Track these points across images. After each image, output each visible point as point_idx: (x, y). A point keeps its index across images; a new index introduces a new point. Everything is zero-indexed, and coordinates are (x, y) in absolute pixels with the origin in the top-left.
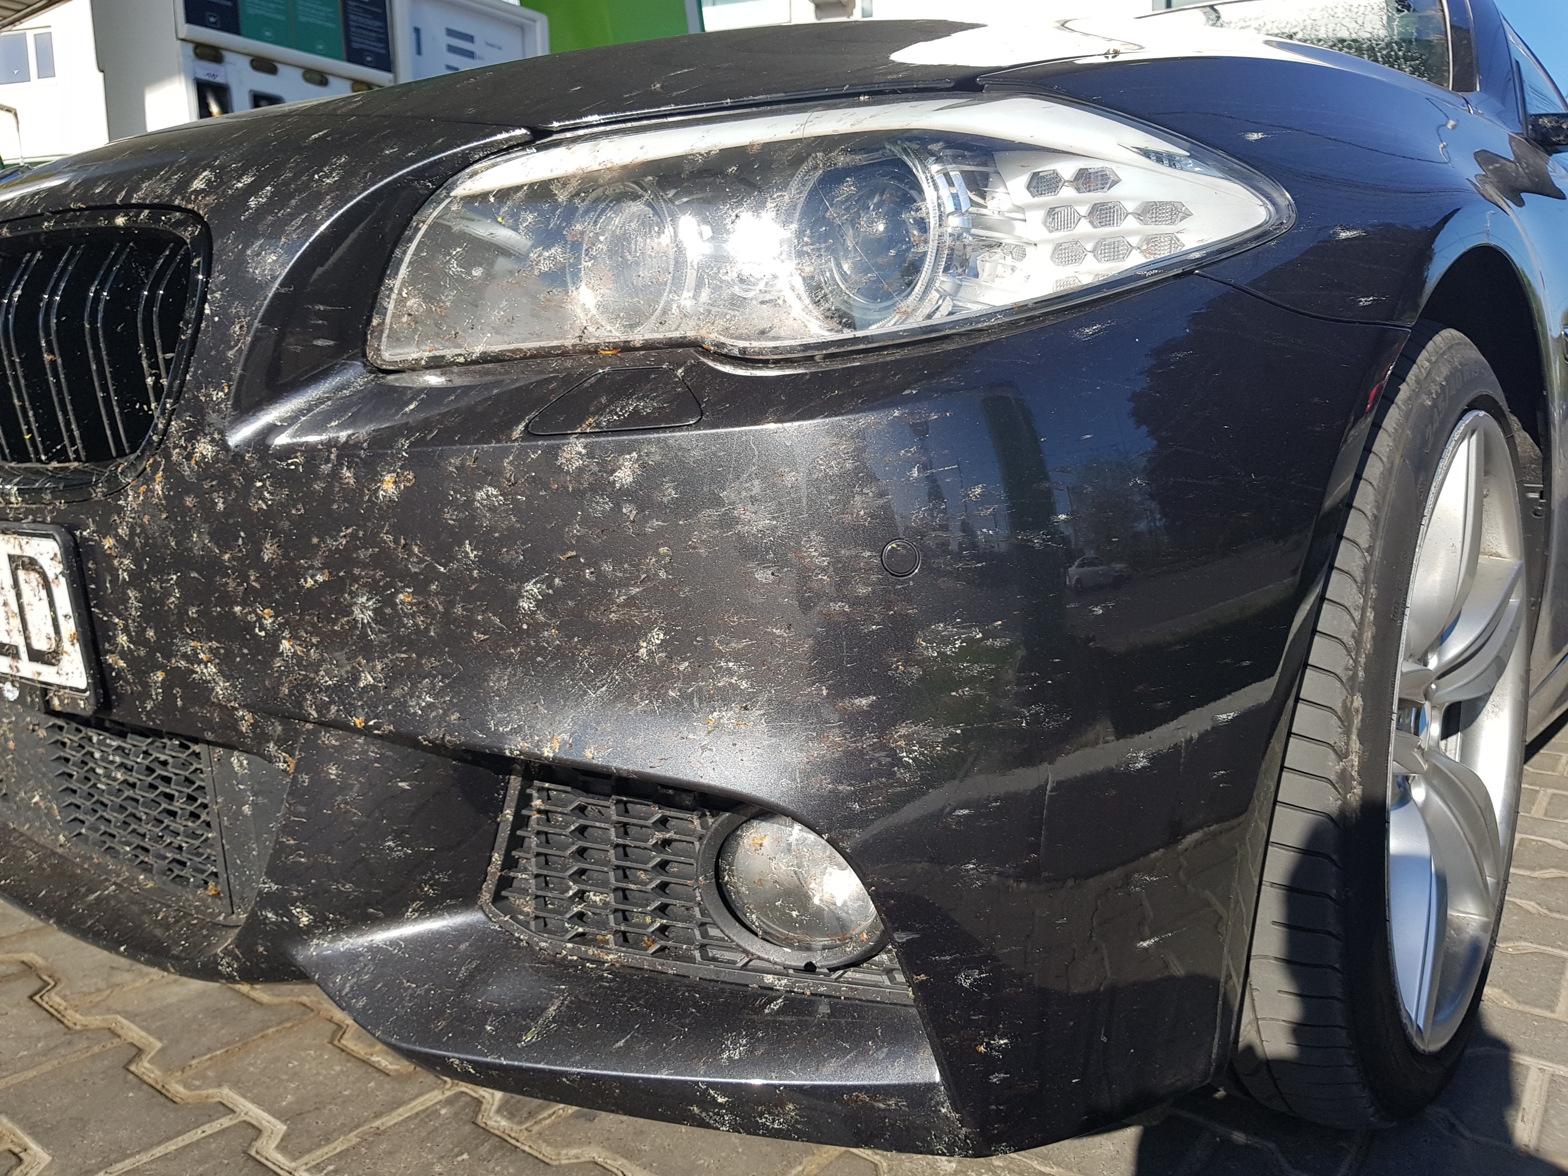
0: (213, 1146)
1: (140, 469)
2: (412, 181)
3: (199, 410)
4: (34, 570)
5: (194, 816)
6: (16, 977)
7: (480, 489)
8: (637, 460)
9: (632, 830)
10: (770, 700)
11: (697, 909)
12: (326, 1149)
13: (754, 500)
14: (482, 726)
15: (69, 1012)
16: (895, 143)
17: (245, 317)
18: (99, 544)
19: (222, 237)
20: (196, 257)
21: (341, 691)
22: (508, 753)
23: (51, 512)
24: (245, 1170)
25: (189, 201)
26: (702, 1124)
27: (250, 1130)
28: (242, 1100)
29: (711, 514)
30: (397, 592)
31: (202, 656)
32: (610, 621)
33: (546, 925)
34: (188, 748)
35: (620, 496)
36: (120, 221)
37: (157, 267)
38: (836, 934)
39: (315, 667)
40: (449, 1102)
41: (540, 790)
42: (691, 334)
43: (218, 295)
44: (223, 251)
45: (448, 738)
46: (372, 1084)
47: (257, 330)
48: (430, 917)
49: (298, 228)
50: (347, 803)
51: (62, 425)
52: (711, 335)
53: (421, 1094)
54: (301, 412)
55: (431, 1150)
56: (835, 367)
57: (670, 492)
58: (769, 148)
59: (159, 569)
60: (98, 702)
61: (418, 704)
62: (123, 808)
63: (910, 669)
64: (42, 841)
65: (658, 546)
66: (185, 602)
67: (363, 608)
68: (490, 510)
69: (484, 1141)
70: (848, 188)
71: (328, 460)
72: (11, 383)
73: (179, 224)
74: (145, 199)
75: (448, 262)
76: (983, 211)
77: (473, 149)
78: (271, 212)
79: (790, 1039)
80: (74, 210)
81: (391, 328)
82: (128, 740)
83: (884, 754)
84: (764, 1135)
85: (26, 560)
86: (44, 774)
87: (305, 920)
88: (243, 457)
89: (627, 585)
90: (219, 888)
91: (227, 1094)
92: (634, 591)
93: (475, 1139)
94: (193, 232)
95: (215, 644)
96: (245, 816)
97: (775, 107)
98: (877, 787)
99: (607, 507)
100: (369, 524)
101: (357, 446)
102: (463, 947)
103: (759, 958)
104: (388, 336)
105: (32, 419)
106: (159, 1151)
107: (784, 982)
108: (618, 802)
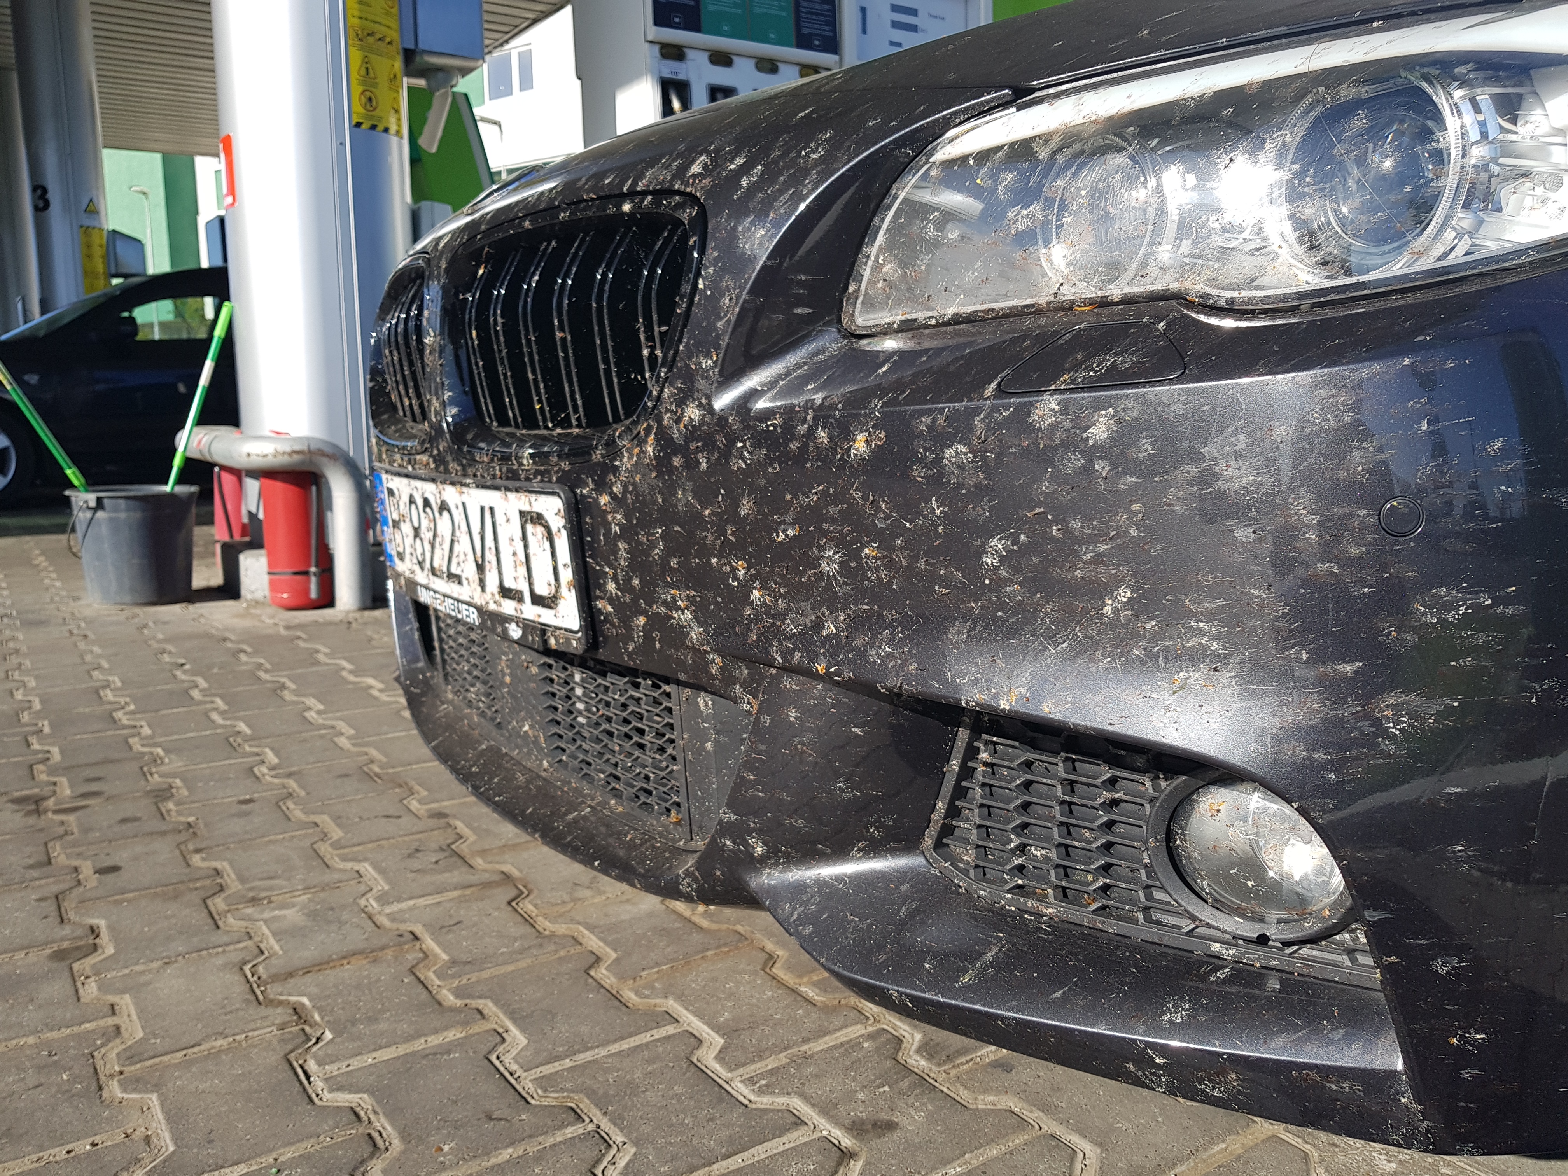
0: (661, 1049)
1: (635, 432)
2: (893, 150)
3: (689, 377)
4: (541, 524)
5: (662, 750)
6: (497, 884)
7: (950, 446)
8: (1114, 416)
9: (1079, 788)
10: (1242, 663)
11: (1143, 871)
12: (758, 1065)
13: (1237, 455)
14: (940, 676)
15: (540, 919)
16: (1411, 70)
17: (734, 289)
18: (596, 500)
19: (717, 216)
20: (692, 236)
21: (806, 639)
22: (964, 704)
23: (557, 472)
24: (688, 1074)
25: (687, 184)
26: (1137, 1082)
27: (692, 1040)
28: (685, 1012)
29: (1190, 470)
30: (863, 546)
31: (680, 603)
32: (1075, 578)
33: (985, 874)
34: (660, 687)
35: (1091, 452)
36: (627, 207)
37: (657, 247)
38: (1294, 908)
39: (782, 616)
40: (871, 1037)
41: (986, 743)
42: (1174, 286)
43: (711, 270)
44: (717, 229)
45: (905, 687)
46: (801, 1011)
47: (745, 301)
48: (875, 857)
49: (786, 203)
50: (804, 745)
51: (568, 395)
52: (1195, 286)
53: (846, 1027)
54: (780, 377)
55: (854, 1079)
56: (1336, 315)
57: (1147, 448)
58: (1270, 86)
59: (646, 524)
60: (588, 642)
61: (877, 653)
62: (598, 740)
63: (1404, 636)
64: (529, 765)
65: (1131, 503)
66: (668, 553)
67: (830, 561)
68: (958, 467)
69: (905, 1077)
70: (1360, 122)
71: (804, 421)
72: (526, 359)
73: (680, 206)
74: (648, 186)
75: (925, 227)
76: (1513, 137)
77: (952, 114)
78: (761, 190)
79: (1236, 1009)
80: (586, 201)
81: (866, 294)
82: (608, 679)
83: (1367, 723)
84: (1202, 1101)
85: (535, 515)
86: (534, 707)
87: (759, 850)
88: (727, 420)
89: (1095, 543)
90: (680, 816)
91: (672, 1005)
92: (1103, 548)
93: (895, 1073)
94: (691, 213)
95: (692, 593)
96: (707, 752)
97: (1275, 42)
98: (1357, 758)
99: (1078, 463)
100: (840, 481)
101: (833, 407)
102: (904, 888)
103: (1209, 926)
104: (863, 302)
105: (542, 391)
106: (615, 1048)
107: (1232, 952)
108: (1067, 759)
